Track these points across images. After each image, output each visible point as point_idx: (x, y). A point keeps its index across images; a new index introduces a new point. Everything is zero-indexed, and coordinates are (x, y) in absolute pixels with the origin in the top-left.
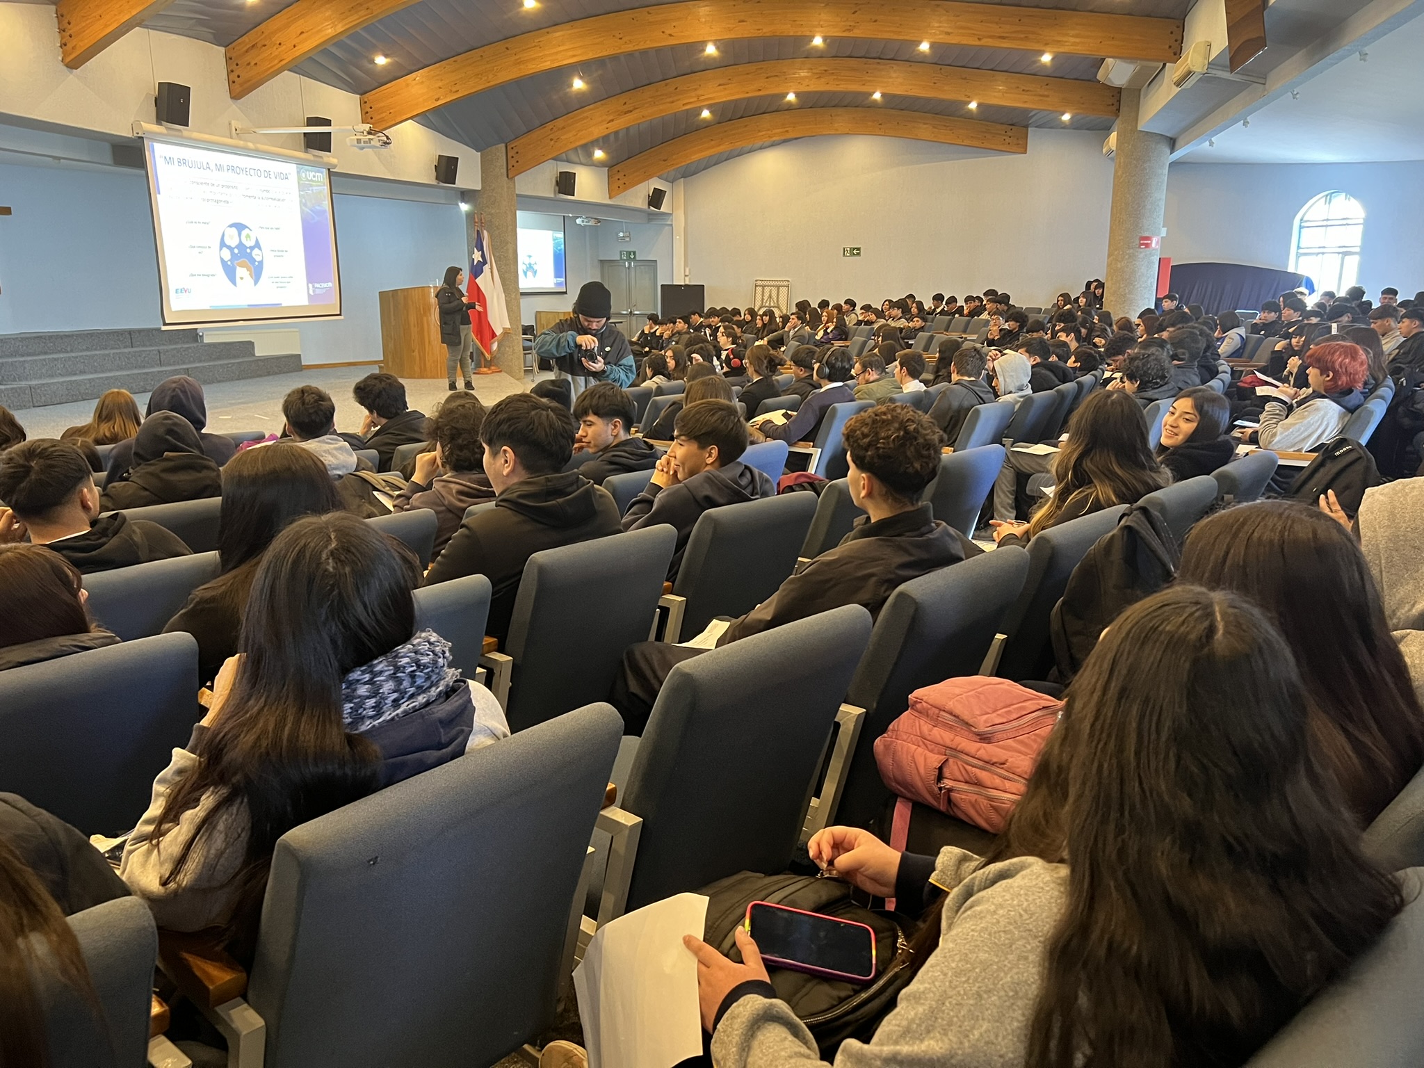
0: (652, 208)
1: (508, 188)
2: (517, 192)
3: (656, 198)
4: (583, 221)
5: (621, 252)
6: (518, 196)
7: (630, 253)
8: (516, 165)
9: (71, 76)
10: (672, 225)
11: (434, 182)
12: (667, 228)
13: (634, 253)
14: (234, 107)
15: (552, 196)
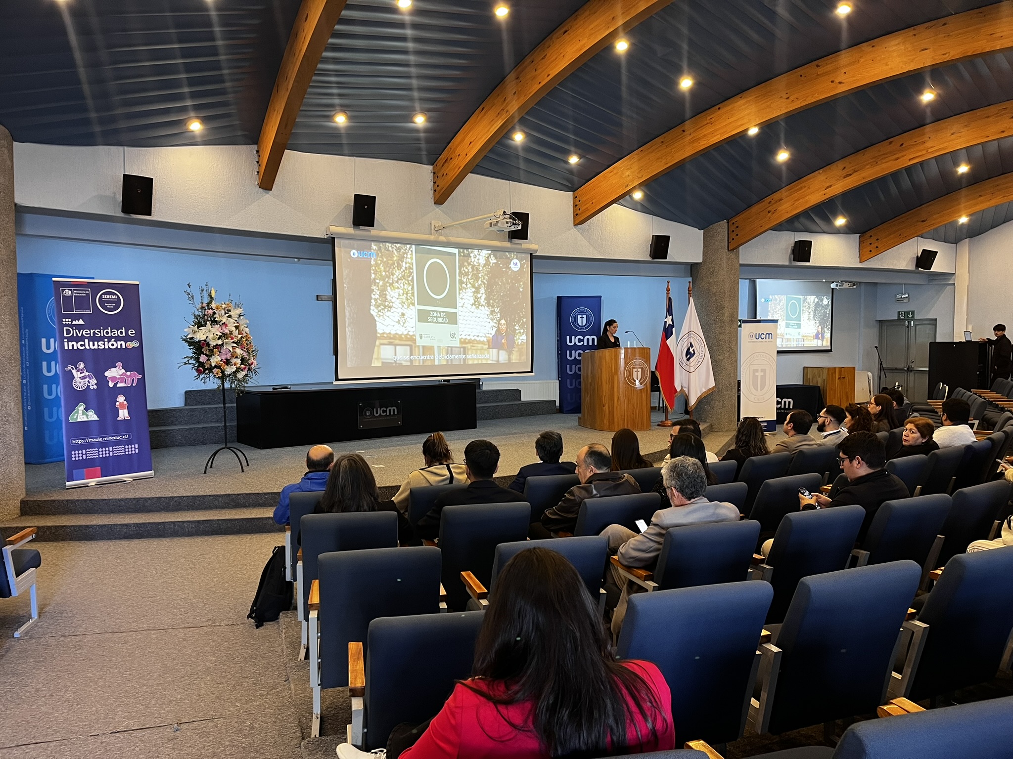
0: (920, 269)
1: (728, 259)
2: (740, 263)
3: (926, 259)
4: (837, 285)
5: (899, 312)
6: (741, 265)
7: (908, 312)
8: (735, 238)
9: (267, 195)
10: (954, 284)
11: (650, 259)
12: (949, 287)
13: (913, 313)
14: (438, 209)
15: (787, 263)
